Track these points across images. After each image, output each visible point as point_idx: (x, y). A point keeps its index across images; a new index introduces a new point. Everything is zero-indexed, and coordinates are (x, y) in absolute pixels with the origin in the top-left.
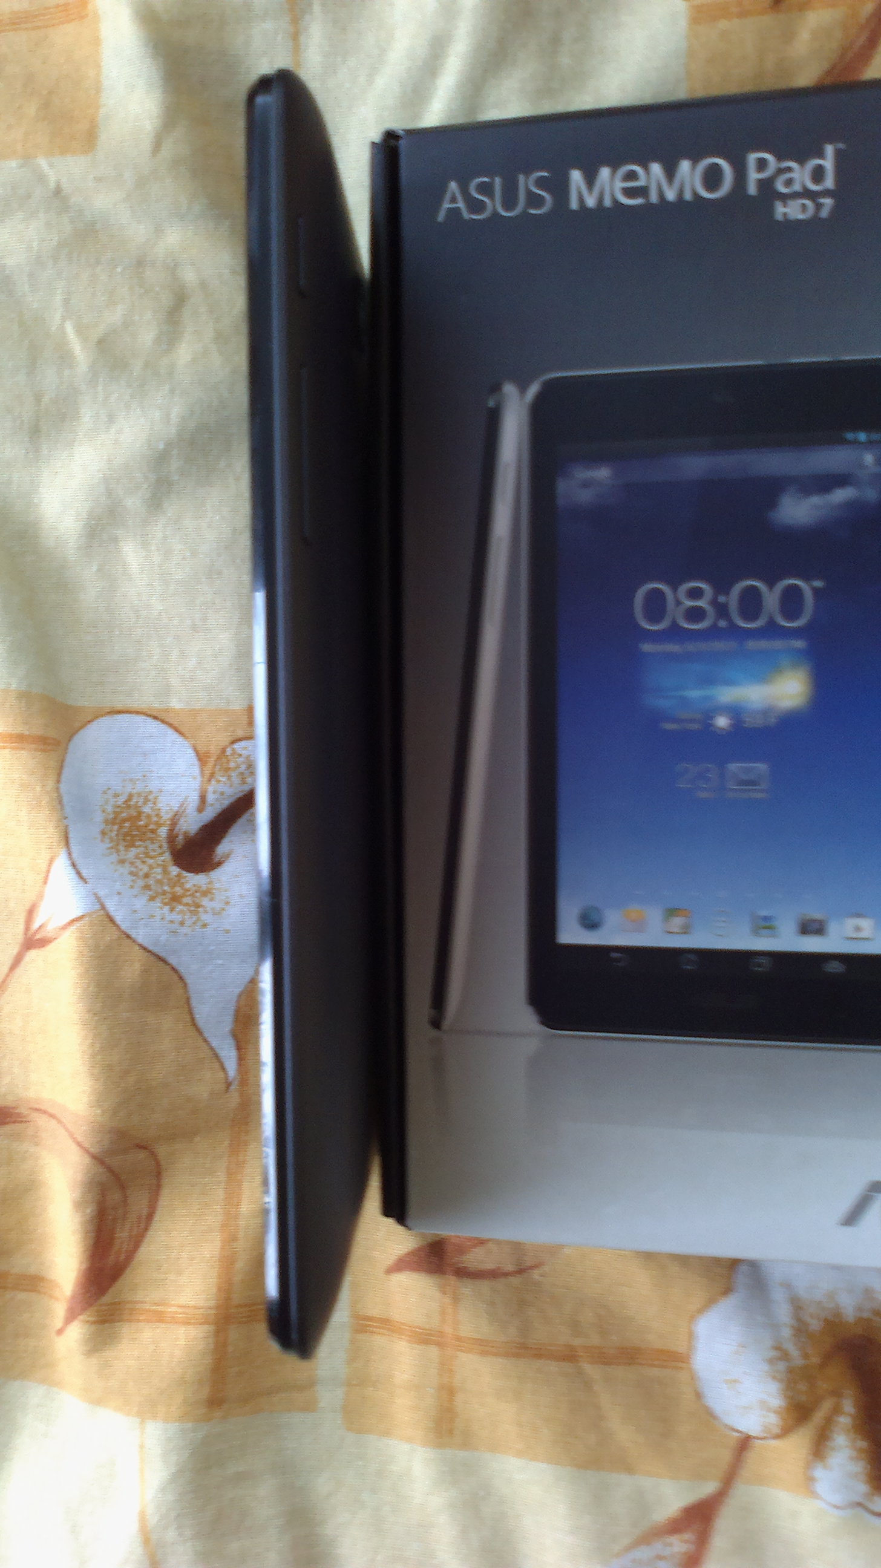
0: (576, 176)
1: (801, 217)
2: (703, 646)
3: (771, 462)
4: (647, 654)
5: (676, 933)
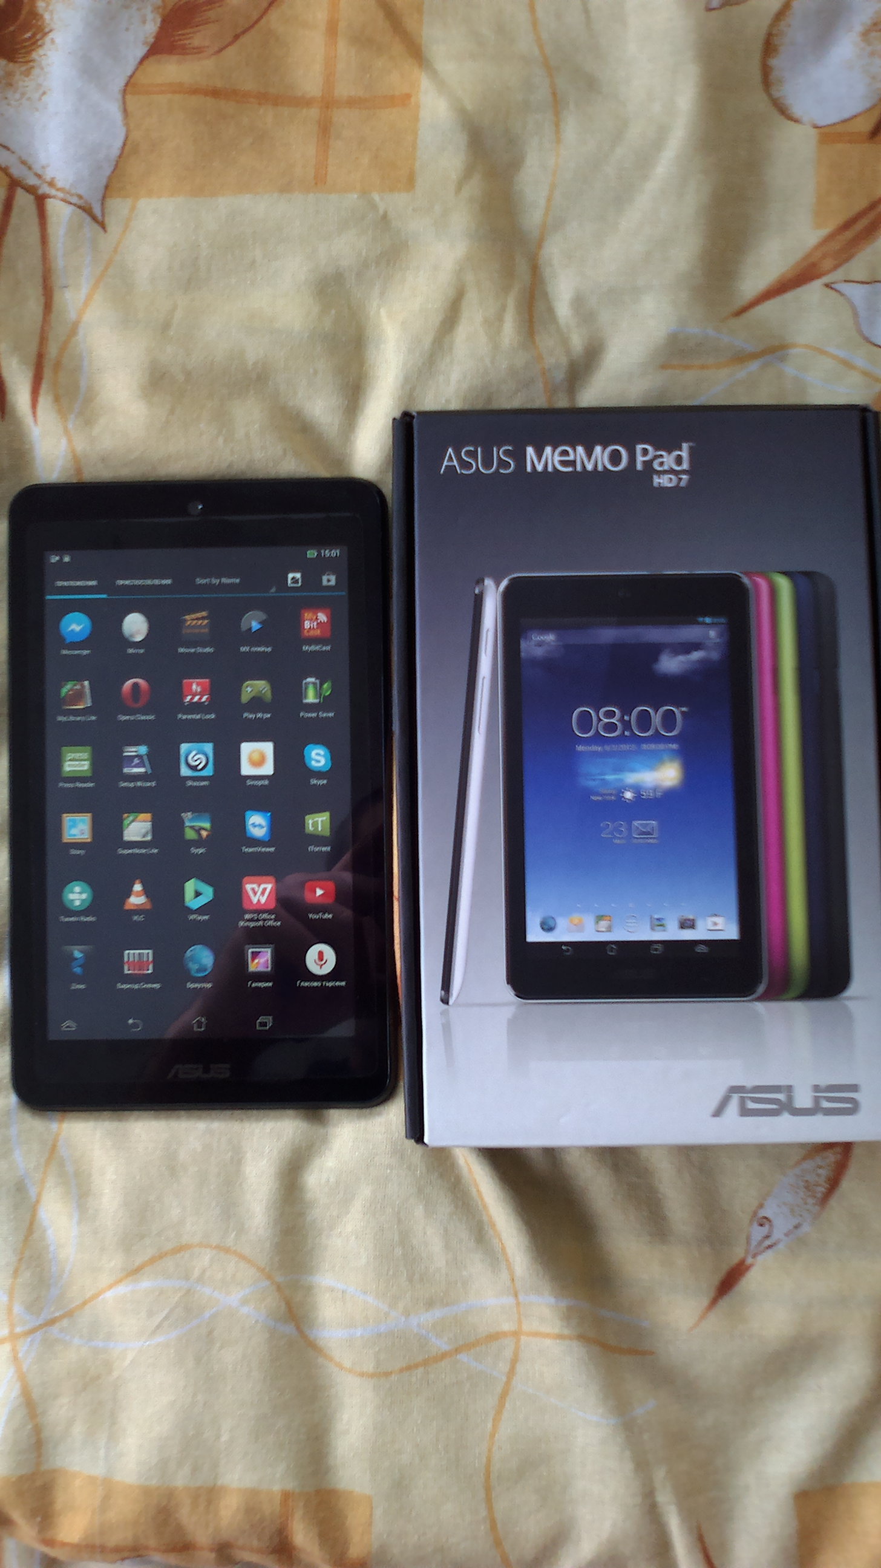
1: (670, 485)
2: (615, 747)
3: (654, 634)
4: (581, 752)
5: (603, 932)
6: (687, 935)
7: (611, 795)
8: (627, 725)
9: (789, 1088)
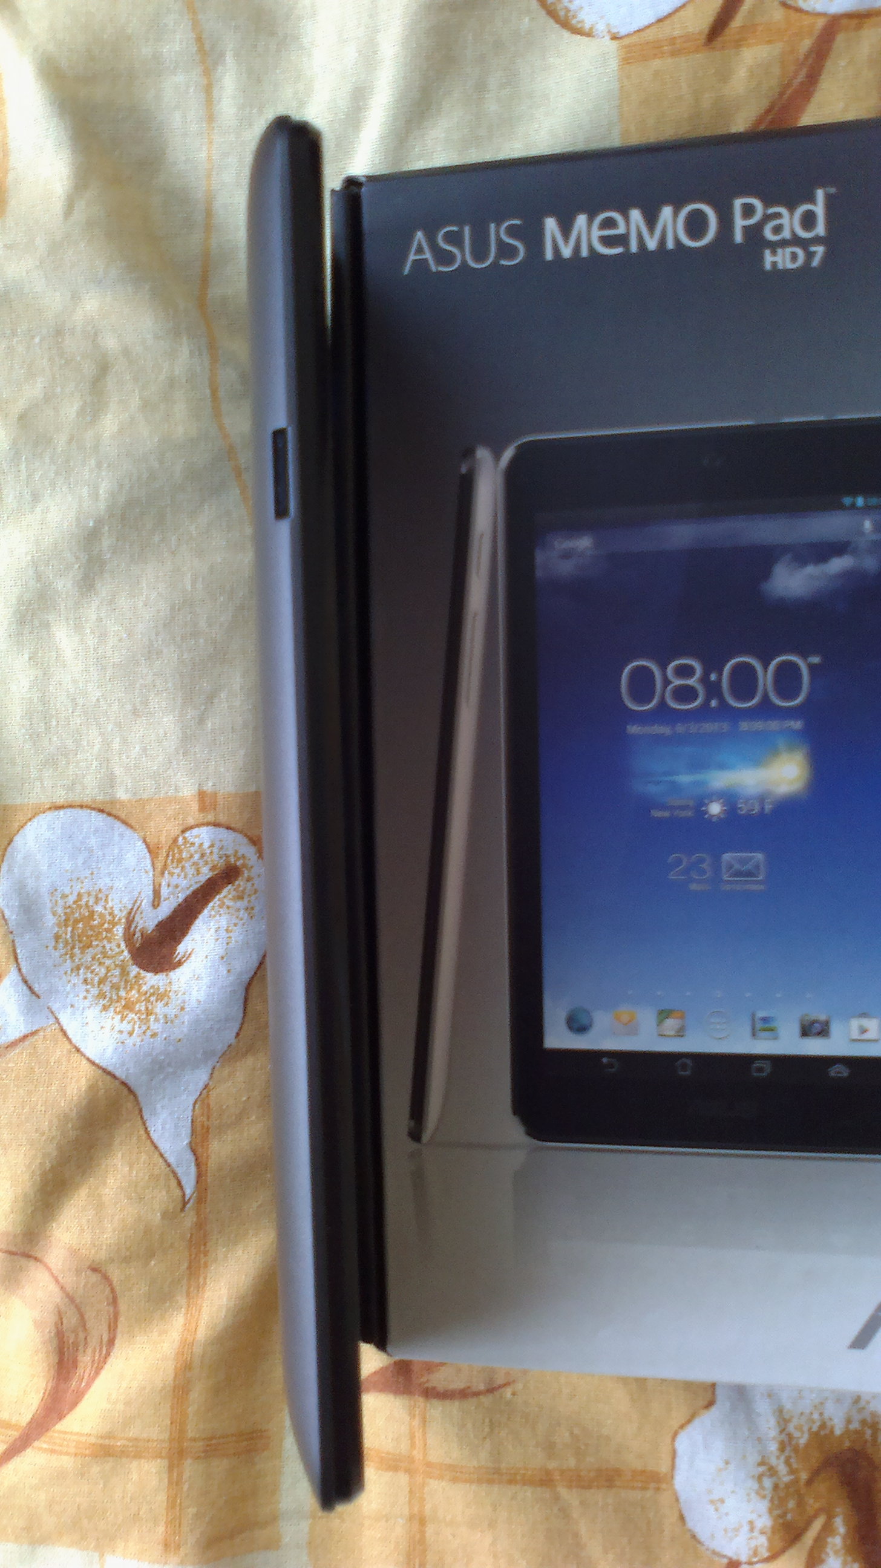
0: (551, 224)
1: (790, 266)
2: (693, 728)
3: (764, 530)
4: (635, 737)
5: (669, 1036)
6: (814, 1047)
7: (683, 808)
8: (713, 690)
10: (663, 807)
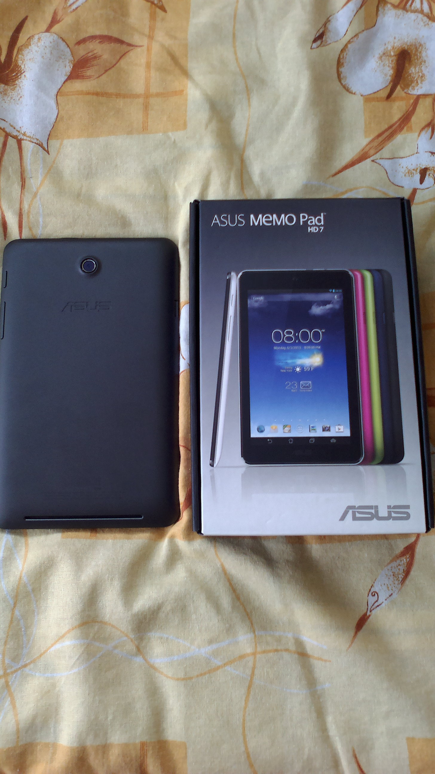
1: (316, 231)
2: (291, 348)
3: (309, 297)
4: (276, 350)
5: (286, 432)
6: (326, 434)
7: (289, 369)
8: (297, 338)
9: (376, 507)
10: (284, 369)
